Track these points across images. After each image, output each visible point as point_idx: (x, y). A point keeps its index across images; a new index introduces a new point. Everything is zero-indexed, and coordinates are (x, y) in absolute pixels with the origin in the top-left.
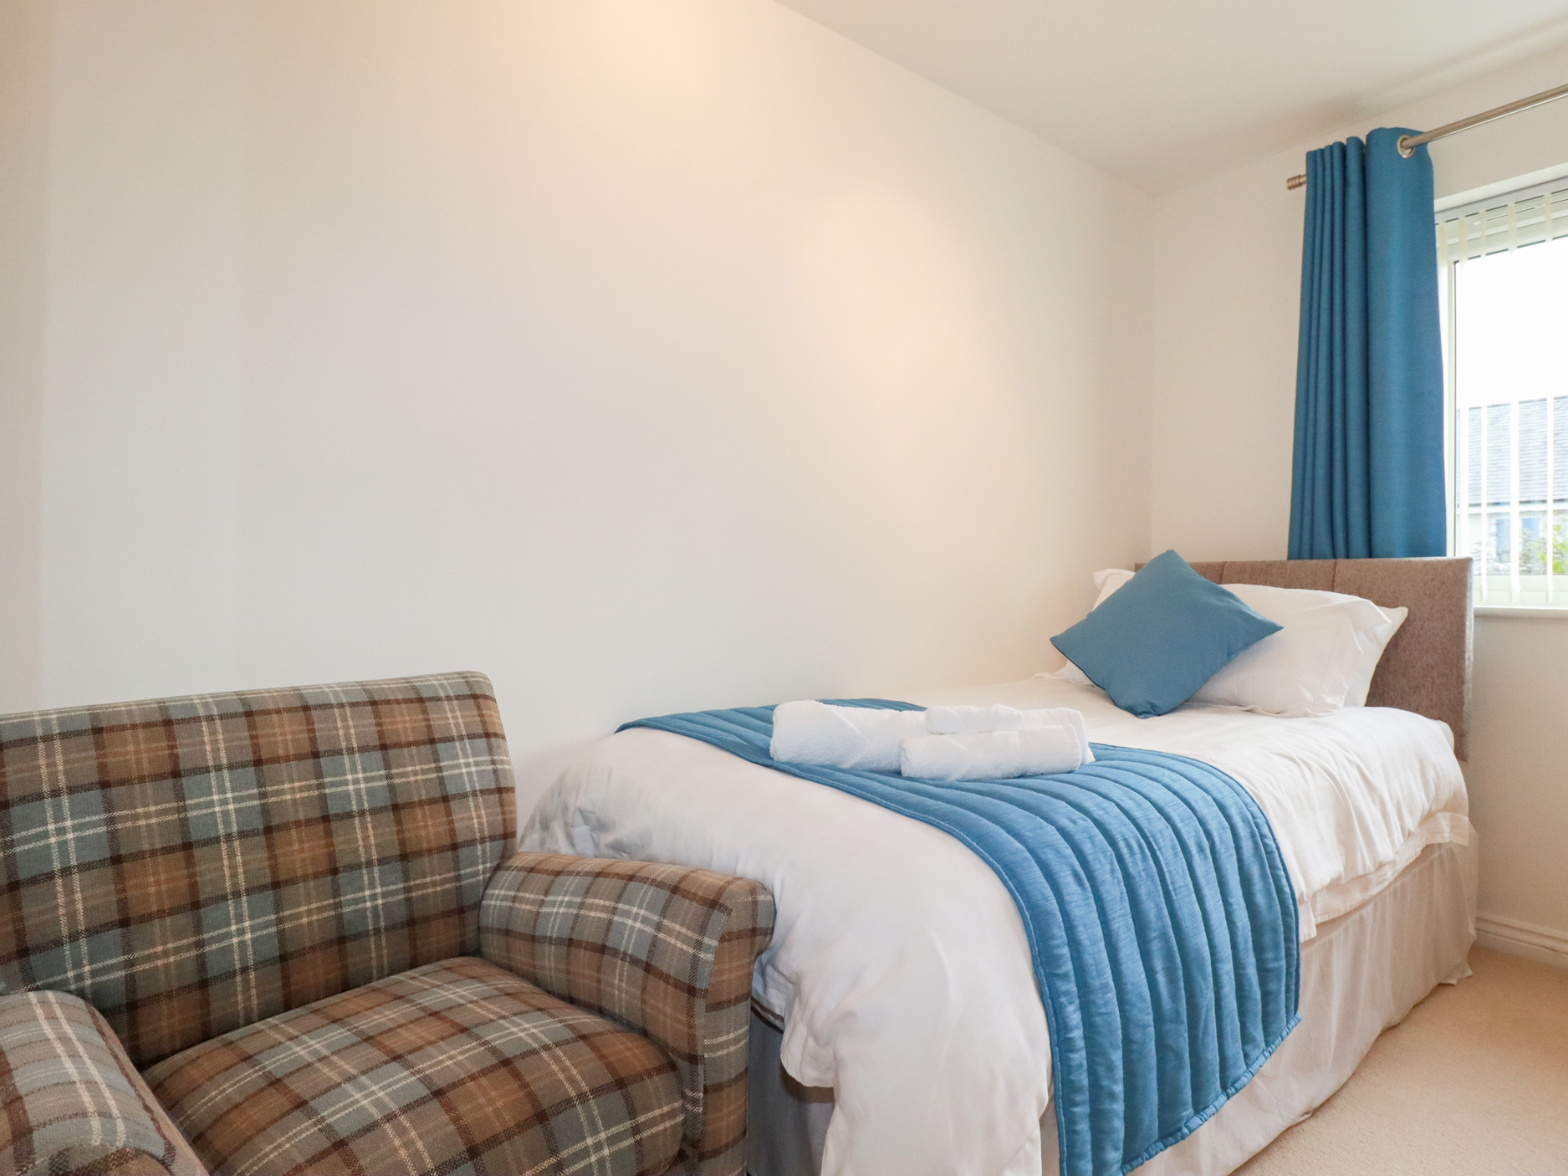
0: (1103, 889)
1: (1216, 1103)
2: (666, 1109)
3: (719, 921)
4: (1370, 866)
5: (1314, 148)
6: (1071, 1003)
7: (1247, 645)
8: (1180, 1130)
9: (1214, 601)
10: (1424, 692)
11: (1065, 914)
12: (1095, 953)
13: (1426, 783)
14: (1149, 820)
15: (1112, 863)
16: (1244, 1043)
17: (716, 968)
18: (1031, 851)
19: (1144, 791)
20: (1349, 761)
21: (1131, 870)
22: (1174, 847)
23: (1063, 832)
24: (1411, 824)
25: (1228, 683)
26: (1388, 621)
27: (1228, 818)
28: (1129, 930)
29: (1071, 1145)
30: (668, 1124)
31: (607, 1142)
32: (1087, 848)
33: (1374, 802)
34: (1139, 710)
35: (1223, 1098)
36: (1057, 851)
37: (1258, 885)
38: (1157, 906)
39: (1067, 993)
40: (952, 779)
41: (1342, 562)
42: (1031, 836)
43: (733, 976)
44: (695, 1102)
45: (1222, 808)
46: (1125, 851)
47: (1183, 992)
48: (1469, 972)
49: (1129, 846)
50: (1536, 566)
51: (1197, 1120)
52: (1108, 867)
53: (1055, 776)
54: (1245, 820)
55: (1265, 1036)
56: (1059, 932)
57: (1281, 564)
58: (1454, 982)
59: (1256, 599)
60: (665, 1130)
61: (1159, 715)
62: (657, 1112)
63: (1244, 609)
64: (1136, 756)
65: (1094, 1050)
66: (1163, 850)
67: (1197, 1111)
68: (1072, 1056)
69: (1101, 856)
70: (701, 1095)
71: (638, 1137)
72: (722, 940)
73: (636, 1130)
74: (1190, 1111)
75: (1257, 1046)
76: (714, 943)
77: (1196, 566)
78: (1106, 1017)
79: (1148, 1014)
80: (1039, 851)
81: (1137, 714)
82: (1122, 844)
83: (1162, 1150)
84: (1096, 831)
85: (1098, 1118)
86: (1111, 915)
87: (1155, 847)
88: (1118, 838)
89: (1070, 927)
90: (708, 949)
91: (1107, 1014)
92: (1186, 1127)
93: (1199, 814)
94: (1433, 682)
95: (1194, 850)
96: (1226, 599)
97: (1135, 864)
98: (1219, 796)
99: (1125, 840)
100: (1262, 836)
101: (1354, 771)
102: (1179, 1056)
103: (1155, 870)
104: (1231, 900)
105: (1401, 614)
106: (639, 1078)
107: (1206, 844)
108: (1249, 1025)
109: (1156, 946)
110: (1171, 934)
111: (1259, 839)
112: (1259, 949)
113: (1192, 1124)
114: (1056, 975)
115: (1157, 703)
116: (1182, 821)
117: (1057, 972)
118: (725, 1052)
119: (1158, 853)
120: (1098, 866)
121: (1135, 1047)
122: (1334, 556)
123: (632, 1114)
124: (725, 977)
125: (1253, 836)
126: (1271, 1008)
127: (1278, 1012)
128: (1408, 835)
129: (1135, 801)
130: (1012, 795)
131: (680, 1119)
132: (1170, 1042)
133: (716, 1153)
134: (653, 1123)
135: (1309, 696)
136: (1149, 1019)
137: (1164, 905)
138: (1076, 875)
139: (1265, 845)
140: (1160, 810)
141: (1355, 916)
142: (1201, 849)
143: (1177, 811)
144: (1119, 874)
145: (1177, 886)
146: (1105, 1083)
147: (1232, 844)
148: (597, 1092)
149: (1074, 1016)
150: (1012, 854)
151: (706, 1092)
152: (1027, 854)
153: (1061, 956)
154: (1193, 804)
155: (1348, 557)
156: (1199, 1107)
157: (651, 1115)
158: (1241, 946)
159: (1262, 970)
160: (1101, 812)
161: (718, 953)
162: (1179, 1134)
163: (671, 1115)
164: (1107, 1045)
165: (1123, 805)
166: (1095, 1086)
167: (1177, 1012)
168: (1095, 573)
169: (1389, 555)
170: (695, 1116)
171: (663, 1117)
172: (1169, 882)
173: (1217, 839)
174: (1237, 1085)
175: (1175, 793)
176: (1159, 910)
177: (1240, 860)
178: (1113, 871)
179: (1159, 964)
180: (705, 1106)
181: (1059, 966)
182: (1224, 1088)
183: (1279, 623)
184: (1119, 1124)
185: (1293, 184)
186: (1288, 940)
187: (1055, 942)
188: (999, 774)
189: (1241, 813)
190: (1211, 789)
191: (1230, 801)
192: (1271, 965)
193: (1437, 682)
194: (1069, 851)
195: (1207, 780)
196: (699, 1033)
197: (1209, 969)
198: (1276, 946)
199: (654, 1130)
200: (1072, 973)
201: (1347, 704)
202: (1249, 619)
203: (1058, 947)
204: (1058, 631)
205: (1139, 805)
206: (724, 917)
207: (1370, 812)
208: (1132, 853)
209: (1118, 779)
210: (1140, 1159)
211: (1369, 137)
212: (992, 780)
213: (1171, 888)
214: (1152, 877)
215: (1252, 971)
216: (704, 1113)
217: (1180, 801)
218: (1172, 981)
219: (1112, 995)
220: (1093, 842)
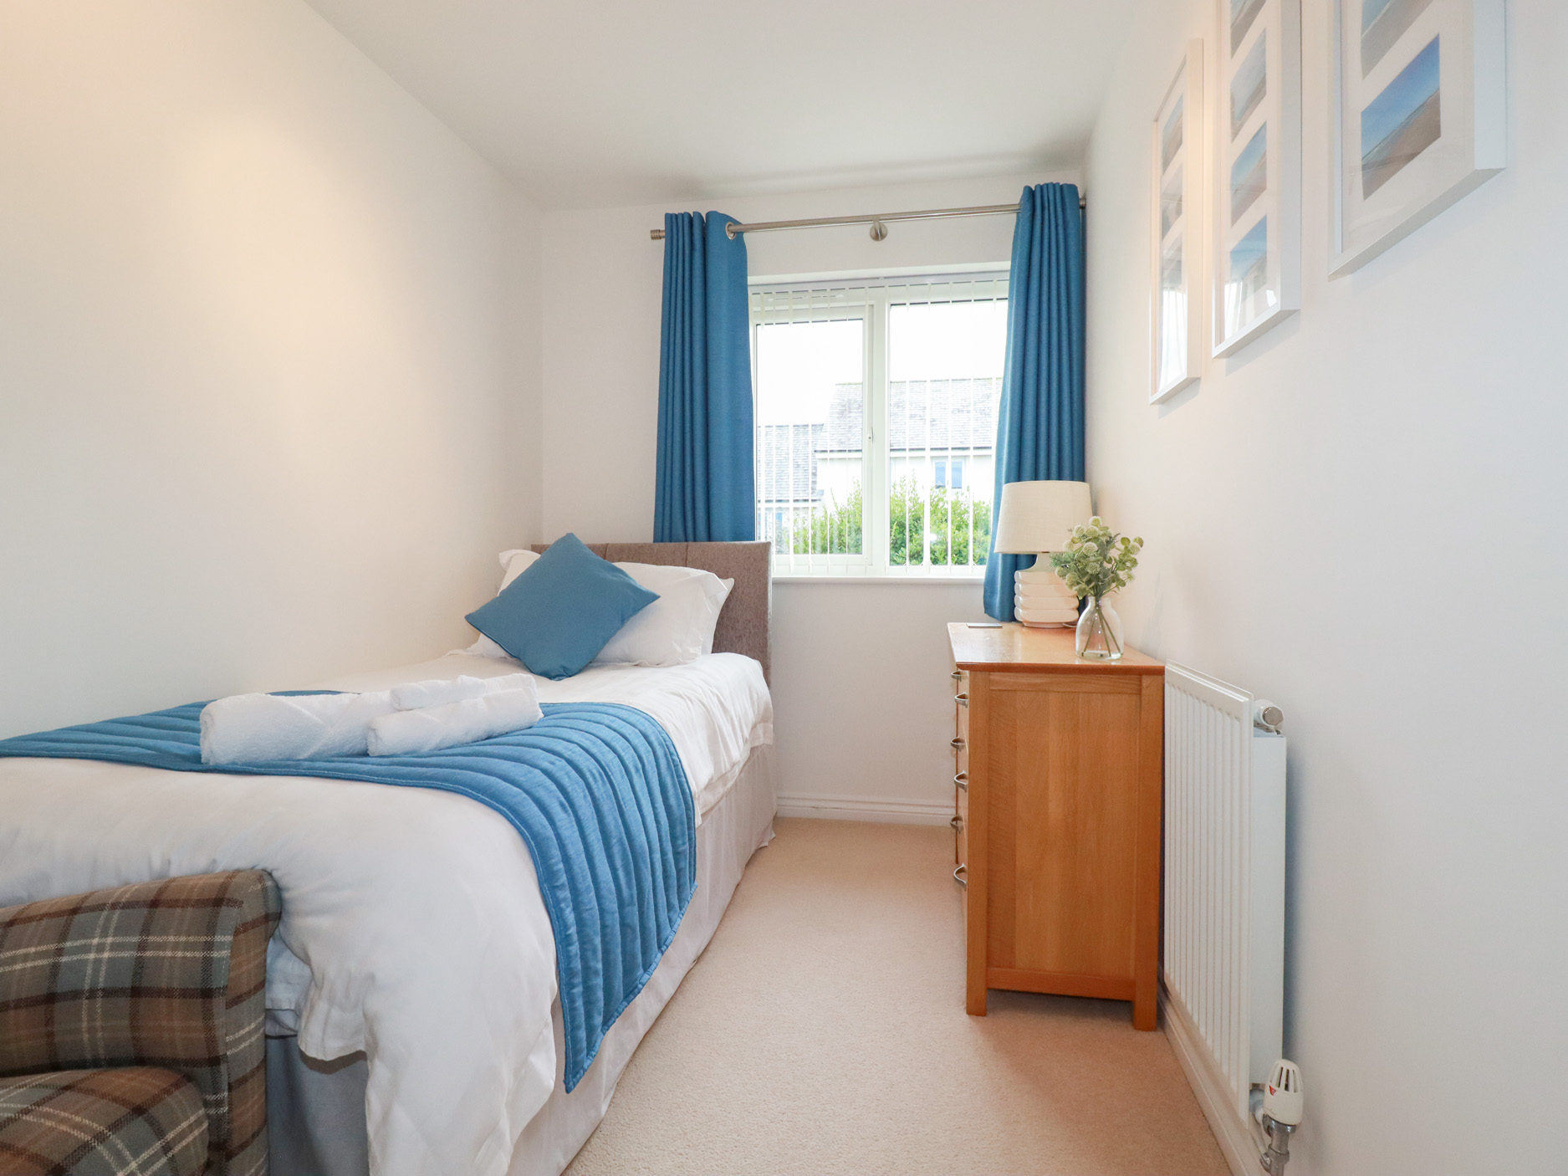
0: (580, 813)
1: (656, 960)
2: (192, 1119)
3: (230, 917)
4: (728, 766)
5: (671, 212)
6: (567, 907)
7: (636, 611)
8: (636, 987)
9: (609, 576)
10: (744, 640)
11: (558, 836)
12: (580, 863)
13: (753, 703)
14: (603, 753)
15: (584, 791)
16: (669, 911)
17: (234, 961)
18: (527, 792)
19: (594, 732)
20: (711, 692)
21: (597, 794)
22: (621, 771)
23: (546, 772)
24: (747, 733)
25: (619, 645)
26: (724, 587)
27: (650, 744)
28: (599, 841)
29: (573, 1020)
30: (196, 1133)
31: (139, 1169)
32: (566, 782)
33: (727, 720)
34: (553, 674)
35: (659, 955)
36: (546, 788)
37: (671, 792)
38: (615, 818)
39: (565, 899)
40: (426, 750)
41: (691, 544)
42: (524, 780)
43: (251, 965)
44: (218, 1104)
45: (646, 737)
46: (591, 780)
47: (634, 881)
48: (774, 835)
49: (593, 775)
50: (784, 548)
51: (646, 976)
52: (582, 794)
53: (522, 732)
54: (660, 744)
55: (679, 903)
56: (555, 852)
57: (650, 545)
58: (766, 844)
59: (641, 574)
60: (195, 1139)
61: (570, 676)
62: (184, 1125)
63: (633, 583)
64: (575, 708)
65: (584, 940)
66: (615, 774)
67: (645, 970)
68: (571, 948)
69: (576, 786)
70: (226, 1094)
71: (170, 1155)
72: (236, 933)
73: (166, 1149)
74: (641, 971)
75: (676, 911)
76: (229, 938)
77: (593, 548)
78: (590, 911)
79: (614, 903)
80: (533, 790)
81: (551, 678)
82: (588, 775)
83: (626, 1007)
84: (569, 768)
85: (588, 990)
86: (587, 832)
87: (610, 773)
88: (585, 770)
89: (562, 847)
90: (222, 946)
91: (590, 909)
92: (640, 983)
93: (632, 743)
94: (750, 632)
95: (633, 771)
96: (618, 574)
97: (599, 788)
98: (642, 729)
99: (590, 771)
100: (671, 754)
101: (715, 700)
102: (634, 931)
103: (611, 791)
104: (656, 805)
105: (731, 581)
106: (156, 1099)
107: (640, 766)
108: (671, 897)
109: (616, 849)
110: (625, 838)
111: (669, 756)
112: (674, 838)
113: (643, 981)
114: (557, 887)
115: (568, 665)
116: (623, 750)
117: (558, 884)
118: (247, 1044)
119: (612, 777)
120: (575, 794)
121: (608, 930)
122: (686, 541)
123: (160, 1133)
124: (244, 968)
125: (666, 755)
126: (682, 881)
127: (686, 883)
128: (746, 741)
129: (591, 741)
130: (496, 751)
131: (205, 1125)
132: (628, 921)
133: (243, 1146)
134: (182, 1136)
135: (679, 649)
136: (615, 907)
137: (619, 817)
138: (562, 805)
139: (673, 760)
140: (608, 745)
141: (716, 808)
142: (637, 770)
143: (620, 744)
144: (589, 798)
145: (625, 800)
146: (592, 964)
147: (655, 764)
148: (115, 1127)
149: (570, 917)
150: (514, 796)
151: (230, 1089)
152: (525, 795)
153: (558, 871)
154: (628, 736)
155: (695, 540)
156: (646, 967)
157: (179, 1129)
158: (664, 839)
159: (676, 854)
160: (569, 753)
161: (234, 948)
162: (636, 990)
163: (198, 1123)
164: (592, 933)
165: (584, 745)
166: (586, 968)
167: (632, 896)
168: (500, 554)
169: (722, 540)
170: (219, 1118)
171: (191, 1128)
172: (620, 798)
173: (645, 761)
174: (667, 943)
175: (615, 730)
176: (616, 821)
177: (659, 774)
178: (585, 797)
179: (618, 863)
180: (230, 1104)
181: (557, 880)
182: (660, 947)
183: (658, 593)
184: (600, 994)
185: (655, 236)
186: (689, 828)
187: (553, 861)
188: (469, 738)
189: (658, 739)
190: (637, 724)
191: (649, 732)
192: (681, 849)
193: (753, 631)
194: (554, 787)
195: (633, 718)
196: (219, 1033)
197: (648, 860)
198: (683, 834)
199: (184, 1143)
200: (566, 883)
201: (702, 653)
202: (637, 590)
203: (556, 864)
204: (472, 609)
205: (594, 743)
206: (235, 911)
207: (726, 728)
208: (596, 781)
209: (572, 726)
210: (613, 1019)
211: (708, 215)
212: (467, 744)
213: (622, 803)
214: (610, 796)
215: (670, 856)
216: (230, 1111)
217: (619, 736)
218: (627, 873)
219: (593, 894)
220: (569, 777)
